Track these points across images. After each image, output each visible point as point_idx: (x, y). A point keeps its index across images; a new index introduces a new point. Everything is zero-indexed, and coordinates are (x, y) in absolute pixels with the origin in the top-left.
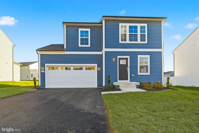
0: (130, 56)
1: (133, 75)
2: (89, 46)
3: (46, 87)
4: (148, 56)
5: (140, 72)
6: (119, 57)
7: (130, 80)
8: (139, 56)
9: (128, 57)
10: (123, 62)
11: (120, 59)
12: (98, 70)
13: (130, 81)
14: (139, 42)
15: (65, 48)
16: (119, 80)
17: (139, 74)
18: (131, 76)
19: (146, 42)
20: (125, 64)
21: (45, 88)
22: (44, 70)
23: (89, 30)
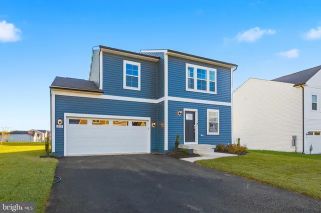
0: (198, 109)
1: (201, 135)
2: (139, 89)
3: (65, 155)
4: (218, 111)
5: (210, 131)
6: (185, 109)
7: (198, 141)
8: (208, 110)
9: (196, 110)
10: (189, 117)
11: (187, 112)
12: (151, 126)
13: (199, 144)
14: (208, 91)
15: (101, 88)
16: (186, 142)
17: (208, 133)
18: (199, 136)
19: (215, 93)
20: (192, 119)
21: (63, 157)
22: (63, 124)
23: (139, 64)
